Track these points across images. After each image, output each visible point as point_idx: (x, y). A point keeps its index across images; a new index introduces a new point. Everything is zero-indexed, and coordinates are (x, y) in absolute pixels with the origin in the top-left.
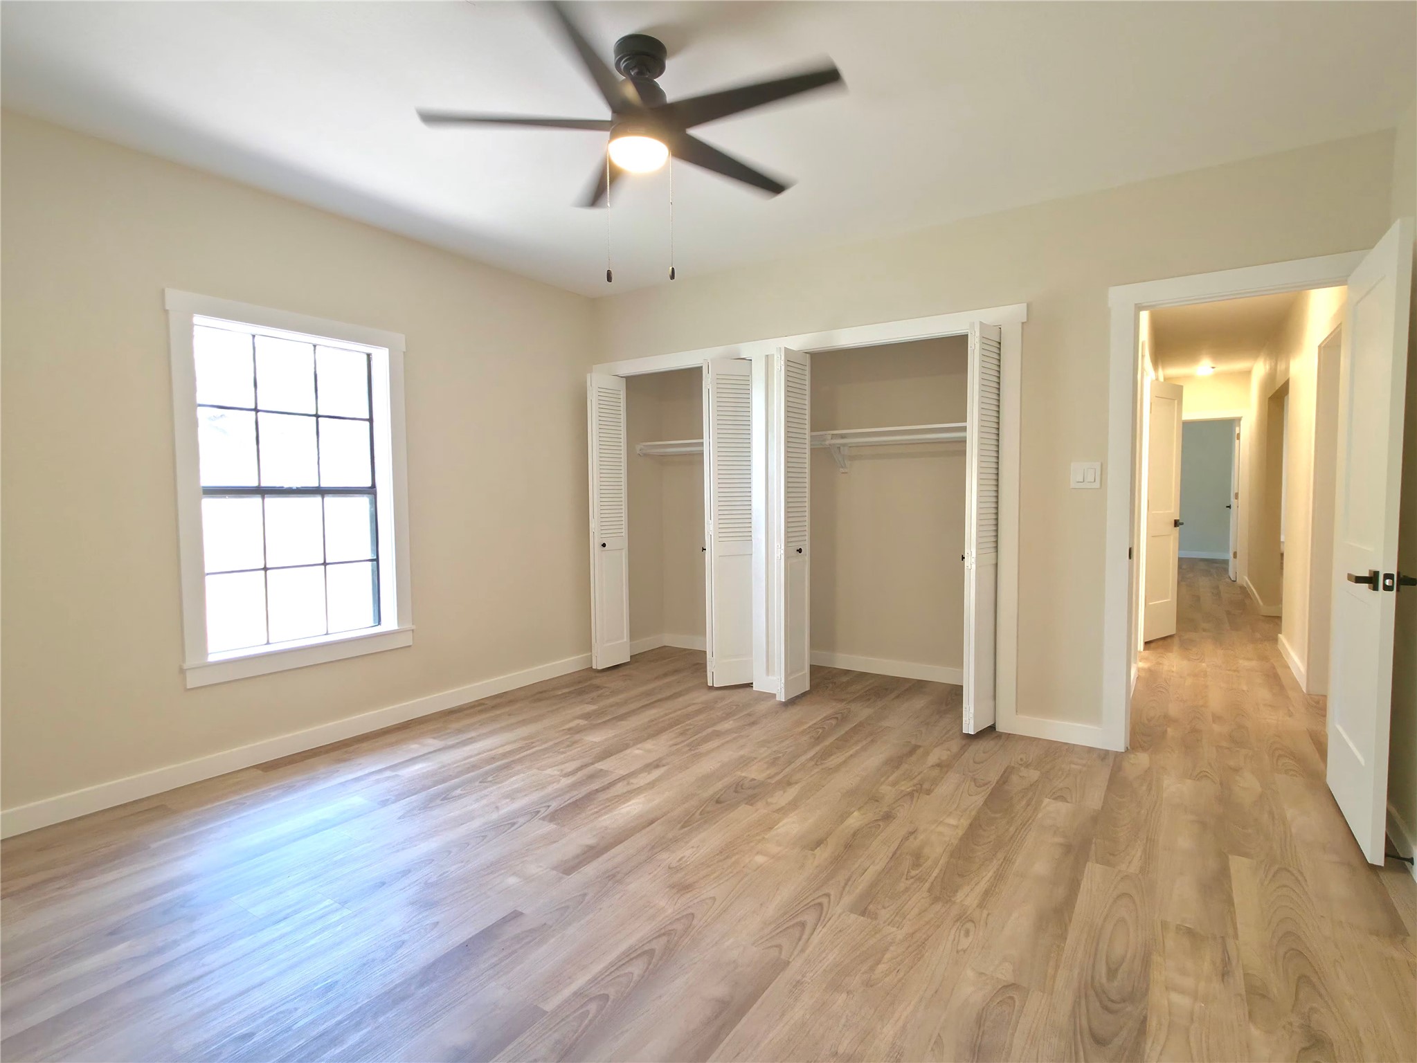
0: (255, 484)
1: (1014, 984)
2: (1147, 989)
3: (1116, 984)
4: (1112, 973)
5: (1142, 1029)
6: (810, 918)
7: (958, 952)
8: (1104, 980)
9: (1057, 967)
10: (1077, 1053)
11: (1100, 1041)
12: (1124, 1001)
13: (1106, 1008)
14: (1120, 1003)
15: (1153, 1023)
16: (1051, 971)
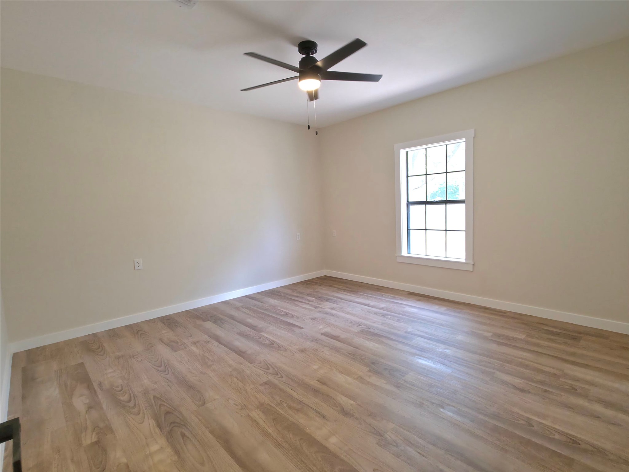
0: (425, 200)
1: (204, 405)
2: (168, 440)
3: (179, 433)
4: (183, 435)
5: (160, 426)
6: (271, 371)
7: (228, 398)
8: (183, 431)
9: (200, 420)
10: (170, 405)
11: (167, 413)
12: (171, 430)
13: (174, 422)
14: (172, 428)
15: (158, 431)
16: (200, 418)
